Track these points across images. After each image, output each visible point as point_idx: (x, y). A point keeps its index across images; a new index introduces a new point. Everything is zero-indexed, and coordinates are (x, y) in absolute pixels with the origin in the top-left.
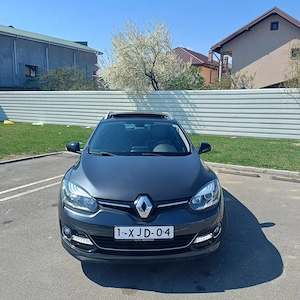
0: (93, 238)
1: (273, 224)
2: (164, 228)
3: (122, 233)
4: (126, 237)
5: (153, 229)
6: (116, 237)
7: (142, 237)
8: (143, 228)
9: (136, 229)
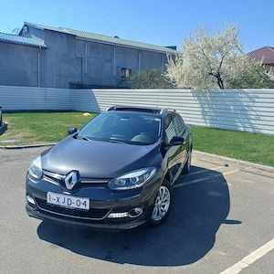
0: (36, 199)
1: (239, 222)
2: (82, 200)
3: (52, 198)
4: (55, 202)
5: (74, 199)
6: (48, 201)
7: (65, 204)
8: (67, 197)
9: (62, 197)
